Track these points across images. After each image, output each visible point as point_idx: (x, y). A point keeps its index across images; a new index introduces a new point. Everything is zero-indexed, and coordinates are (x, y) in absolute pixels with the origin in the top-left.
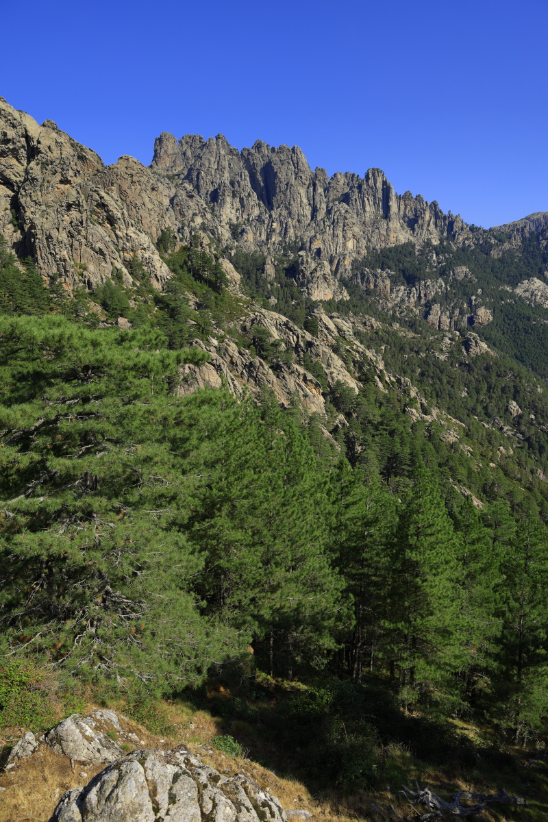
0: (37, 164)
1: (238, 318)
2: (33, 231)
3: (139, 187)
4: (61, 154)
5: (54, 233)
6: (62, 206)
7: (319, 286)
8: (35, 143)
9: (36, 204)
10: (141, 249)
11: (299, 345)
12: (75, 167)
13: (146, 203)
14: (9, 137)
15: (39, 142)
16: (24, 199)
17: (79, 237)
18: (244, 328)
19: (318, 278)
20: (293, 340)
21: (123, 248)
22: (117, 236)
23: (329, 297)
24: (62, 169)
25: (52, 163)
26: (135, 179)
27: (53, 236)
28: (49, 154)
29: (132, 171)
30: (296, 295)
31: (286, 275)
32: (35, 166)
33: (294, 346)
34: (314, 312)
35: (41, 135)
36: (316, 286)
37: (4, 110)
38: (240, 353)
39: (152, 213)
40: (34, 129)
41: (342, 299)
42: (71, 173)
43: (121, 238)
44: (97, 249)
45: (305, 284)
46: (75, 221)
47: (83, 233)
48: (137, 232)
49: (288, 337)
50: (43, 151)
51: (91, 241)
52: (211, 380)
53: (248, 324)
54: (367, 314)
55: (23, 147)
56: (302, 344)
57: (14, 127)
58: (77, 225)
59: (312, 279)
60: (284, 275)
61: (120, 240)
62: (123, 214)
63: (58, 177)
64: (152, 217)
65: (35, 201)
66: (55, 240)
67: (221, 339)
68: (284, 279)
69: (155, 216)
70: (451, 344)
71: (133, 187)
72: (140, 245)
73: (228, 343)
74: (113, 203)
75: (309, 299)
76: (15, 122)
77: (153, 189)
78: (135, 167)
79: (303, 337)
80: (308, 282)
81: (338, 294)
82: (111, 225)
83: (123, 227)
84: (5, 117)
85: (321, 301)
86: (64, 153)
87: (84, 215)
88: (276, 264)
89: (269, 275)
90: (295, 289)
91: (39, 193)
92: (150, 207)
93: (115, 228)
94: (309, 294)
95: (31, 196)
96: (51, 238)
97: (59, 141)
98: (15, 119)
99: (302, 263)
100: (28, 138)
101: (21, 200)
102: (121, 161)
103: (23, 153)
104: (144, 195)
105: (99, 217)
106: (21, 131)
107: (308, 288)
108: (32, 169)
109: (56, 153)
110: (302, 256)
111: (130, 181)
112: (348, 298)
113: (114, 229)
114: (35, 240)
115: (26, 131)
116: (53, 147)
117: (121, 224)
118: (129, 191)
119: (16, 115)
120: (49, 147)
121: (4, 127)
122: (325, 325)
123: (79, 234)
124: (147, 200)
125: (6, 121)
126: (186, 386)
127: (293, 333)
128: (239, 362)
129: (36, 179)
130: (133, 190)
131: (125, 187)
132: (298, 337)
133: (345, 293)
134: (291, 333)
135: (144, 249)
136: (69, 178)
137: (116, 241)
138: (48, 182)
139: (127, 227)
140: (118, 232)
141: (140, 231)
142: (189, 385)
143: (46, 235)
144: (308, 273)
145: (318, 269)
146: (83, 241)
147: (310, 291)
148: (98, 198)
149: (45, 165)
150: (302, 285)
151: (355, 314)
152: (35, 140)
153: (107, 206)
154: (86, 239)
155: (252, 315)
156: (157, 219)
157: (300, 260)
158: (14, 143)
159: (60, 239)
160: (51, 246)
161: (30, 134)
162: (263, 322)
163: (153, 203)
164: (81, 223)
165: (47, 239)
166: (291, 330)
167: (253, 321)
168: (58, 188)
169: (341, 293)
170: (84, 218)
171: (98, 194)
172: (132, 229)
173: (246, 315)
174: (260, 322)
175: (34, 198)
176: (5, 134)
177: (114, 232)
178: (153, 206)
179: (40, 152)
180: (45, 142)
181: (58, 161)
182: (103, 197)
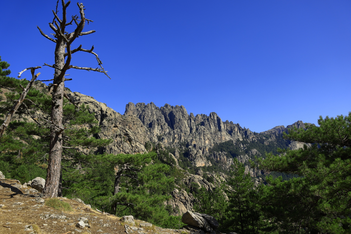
0: (106, 121)
1: (182, 179)
3: (136, 126)
4: (115, 116)
5: (113, 147)
6: (114, 136)
7: (199, 161)
8: (105, 113)
9: (105, 136)
11: (210, 190)
12: (119, 121)
13: (139, 132)
14: (95, 111)
16: (100, 134)
17: (120, 148)
18: (186, 183)
19: (198, 157)
20: (207, 188)
23: (204, 165)
24: (115, 122)
25: (112, 120)
26: (135, 123)
28: (111, 117)
29: (134, 120)
30: (189, 164)
31: (184, 156)
33: (208, 190)
35: (107, 110)
36: (197, 160)
37: (94, 102)
38: (189, 195)
39: (142, 135)
40: (104, 108)
41: (209, 165)
42: (118, 123)
43: (134, 147)
44: (127, 152)
45: (193, 159)
46: (119, 142)
47: (122, 146)
48: (140, 144)
49: (204, 186)
50: (108, 116)
51: (124, 149)
52: (183, 210)
54: (221, 172)
55: (100, 114)
57: (97, 107)
59: (196, 157)
60: (183, 156)
62: (134, 137)
63: (114, 125)
64: (142, 137)
67: (180, 190)
68: (183, 158)
70: (259, 183)
71: (134, 126)
72: (141, 149)
74: (131, 133)
75: (195, 166)
76: (98, 106)
77: (141, 126)
80: (194, 159)
81: (207, 163)
82: (130, 142)
83: (134, 142)
84: (94, 104)
85: (200, 167)
86: (116, 116)
88: (179, 152)
89: (177, 157)
90: (189, 162)
91: (106, 132)
92: (141, 133)
93: (131, 143)
94: (195, 164)
96: (112, 149)
97: (114, 112)
98: (98, 105)
99: (191, 151)
102: (129, 117)
103: (99, 117)
104: (138, 129)
105: (125, 139)
106: (100, 109)
107: (194, 161)
108: (104, 123)
109: (113, 116)
110: (190, 148)
111: (133, 124)
112: (211, 165)
115: (101, 109)
116: (112, 114)
117: (133, 142)
118: (132, 128)
119: (98, 103)
120: (111, 114)
121: (94, 108)
123: (120, 146)
124: (140, 131)
125: (95, 106)
127: (207, 184)
128: (189, 200)
129: (106, 127)
131: (131, 126)
132: (209, 186)
133: (210, 163)
134: (206, 184)
135: (143, 151)
136: (117, 125)
137: (132, 148)
138: (110, 127)
139: (136, 143)
140: (132, 145)
141: (141, 144)
143: (110, 148)
144: (193, 155)
145: (198, 153)
146: (122, 149)
148: (125, 132)
149: (109, 121)
150: (191, 160)
151: (216, 172)
153: (129, 134)
154: (123, 149)
157: (190, 150)
158: (97, 113)
159: (115, 149)
160: (112, 152)
161: (103, 110)
162: (195, 180)
163: (142, 132)
164: (121, 142)
165: (110, 150)
168: (113, 129)
170: (122, 140)
171: (125, 130)
172: (138, 143)
173: (185, 177)
174: (193, 180)
175: (104, 134)
176: (94, 110)
177: (131, 145)
178: (142, 133)
179: (107, 116)
180: (109, 113)
181: (114, 119)
182: (127, 131)
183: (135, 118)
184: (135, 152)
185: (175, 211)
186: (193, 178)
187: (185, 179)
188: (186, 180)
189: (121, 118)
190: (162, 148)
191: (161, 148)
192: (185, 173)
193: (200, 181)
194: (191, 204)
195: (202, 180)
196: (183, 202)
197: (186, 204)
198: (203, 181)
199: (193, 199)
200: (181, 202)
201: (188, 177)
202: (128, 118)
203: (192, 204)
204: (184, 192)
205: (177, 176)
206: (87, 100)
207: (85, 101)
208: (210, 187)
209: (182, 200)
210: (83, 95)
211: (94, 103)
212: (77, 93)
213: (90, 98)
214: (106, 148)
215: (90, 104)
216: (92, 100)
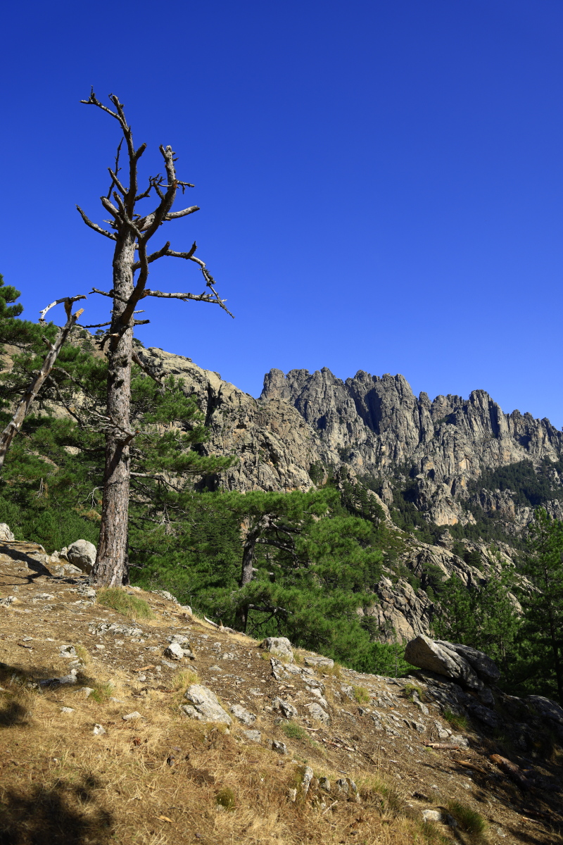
0: (220, 413)
1: (401, 554)
3: (289, 425)
4: (240, 402)
5: (236, 474)
6: (238, 448)
7: (443, 510)
8: (217, 394)
9: (218, 447)
10: (303, 485)
11: (473, 584)
12: (250, 413)
13: (296, 440)
14: (196, 390)
15: (220, 394)
16: (207, 444)
17: (252, 476)
18: (410, 565)
19: (440, 501)
20: (464, 578)
21: (285, 484)
22: (280, 473)
23: (454, 521)
24: (241, 416)
25: (232, 411)
26: (286, 417)
27: (236, 478)
28: (230, 403)
29: (282, 411)
30: (419, 519)
31: (405, 499)
32: (219, 415)
33: (466, 584)
34: (441, 539)
35: (222, 387)
36: (439, 510)
37: (193, 369)
38: (418, 595)
39: (302, 447)
40: (216, 383)
41: (469, 523)
42: (247, 418)
43: (284, 475)
44: (268, 488)
45: (428, 507)
46: (248, 461)
47: (255, 472)
48: (297, 468)
49: (458, 574)
50: (225, 401)
51: (262, 479)
53: (415, 561)
54: (499, 540)
55: (206, 398)
56: (475, 583)
57: (200, 382)
58: (251, 466)
59: (434, 502)
60: (402, 499)
61: (282, 477)
62: (284, 452)
63: (237, 423)
64: (302, 452)
65: (217, 445)
66: (237, 481)
67: (395, 580)
68: (403, 503)
69: (305, 451)
71: (284, 425)
72: (301, 481)
73: (404, 583)
74: (276, 442)
75: (433, 524)
76: (201, 378)
77: (301, 426)
79: (475, 574)
80: (430, 506)
81: (464, 518)
82: (274, 463)
83: (285, 464)
84: (193, 374)
85: (446, 526)
86: (242, 402)
87: (258, 456)
88: (392, 487)
89: (387, 499)
90: (416, 514)
91: (221, 438)
92: (299, 443)
93: (278, 465)
94: (432, 518)
95: (213, 441)
96: (234, 479)
97: (238, 391)
98: (201, 376)
99: (422, 487)
100: (210, 390)
101: (204, 445)
102: (272, 403)
103: (205, 403)
104: (294, 431)
105: (263, 456)
106: (205, 385)
107: (430, 512)
108: (216, 417)
109: (236, 402)
110: (421, 479)
111: (281, 420)
112: (475, 522)
113: (276, 467)
114: (218, 482)
115: (209, 385)
116: (233, 397)
117: (282, 462)
118: (280, 429)
119: (202, 372)
120: (230, 398)
121: (192, 382)
123: (251, 472)
124: (296, 436)
125: (194, 378)
126: (383, 637)
127: (463, 570)
129: (220, 426)
130: (284, 427)
131: (277, 425)
132: (469, 575)
133: (471, 518)
134: (460, 570)
135: (305, 484)
136: (245, 423)
137: (278, 478)
139: (288, 465)
140: (280, 469)
141: (299, 467)
142: (386, 636)
143: (229, 477)
144: (428, 497)
145: (440, 492)
146: (255, 480)
147: (433, 516)
148: (263, 438)
149: (226, 413)
150: (423, 509)
151: (486, 539)
152: (217, 392)
153: (271, 445)
154: (258, 478)
156: (306, 454)
157: (419, 484)
159: (241, 480)
160: (233, 487)
161: (212, 387)
162: (432, 559)
163: (301, 438)
164: (254, 463)
165: (229, 480)
166: (460, 567)
167: (419, 557)
168: (235, 433)
169: (466, 517)
170: (257, 459)
171: (263, 435)
172: (293, 465)
173: (409, 550)
174: (428, 558)
175: (216, 443)
176: (193, 389)
177: (277, 469)
178: (302, 442)
179: (222, 402)
180: (226, 393)
181: (237, 409)
182: (268, 438)
183: (286, 407)
184: (286, 486)
185: (383, 631)
186: (427, 552)
187: (407, 554)
188: (409, 557)
189: (254, 405)
190: (351, 477)
191: (349, 478)
192: (408, 540)
193: (447, 561)
194: (424, 616)
195: (452, 560)
196: (402, 611)
197: (412, 617)
198: (454, 560)
199: (428, 604)
200: (398, 611)
201: (415, 550)
202: (270, 407)
203: (426, 616)
204: (405, 586)
205: (388, 546)
206: (177, 365)
207: (174, 368)
208: (472, 577)
209: (401, 605)
210: (169, 354)
211: (192, 371)
212: (156, 351)
213: (183, 361)
214: (220, 477)
215: (185, 373)
216: (188, 365)
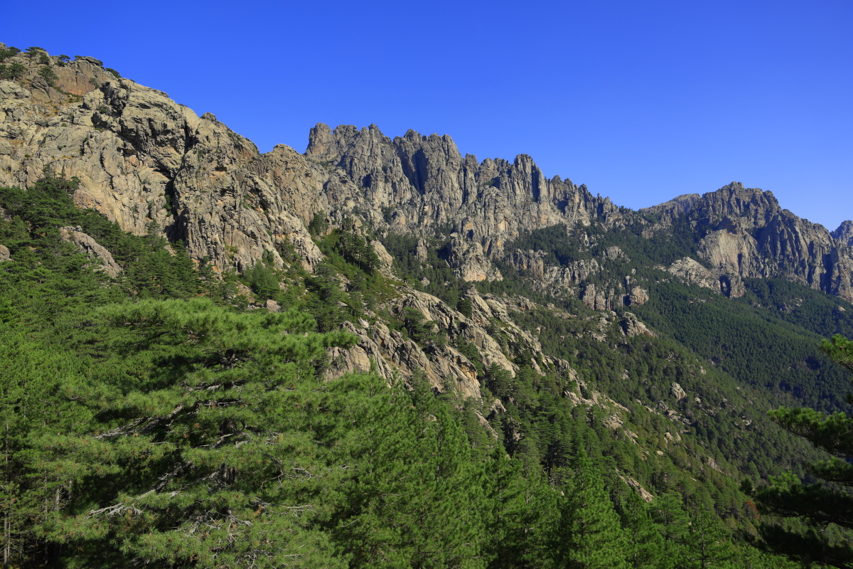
0: (195, 153)
1: (390, 300)
2: (186, 215)
3: (293, 173)
4: (218, 143)
5: (207, 217)
6: (216, 192)
7: (472, 268)
8: (194, 133)
9: (191, 189)
10: (294, 232)
11: (453, 327)
12: (231, 155)
13: (299, 188)
14: (169, 128)
15: (197, 133)
16: (179, 185)
17: (232, 221)
18: (396, 310)
19: (470, 259)
20: (446, 321)
21: (275, 231)
22: (270, 220)
23: (482, 278)
24: (219, 157)
25: (209, 151)
26: (290, 165)
27: (206, 220)
28: (207, 143)
29: (286, 159)
30: (449, 276)
31: (439, 257)
32: (193, 155)
33: (447, 327)
34: (467, 293)
35: (200, 126)
36: (468, 267)
37: (165, 104)
38: (391, 335)
39: (305, 197)
40: (193, 120)
41: (496, 279)
42: (227, 160)
43: (274, 221)
44: (249, 233)
45: (458, 265)
46: (228, 206)
47: (236, 217)
48: (290, 215)
49: (441, 318)
50: (201, 140)
51: (244, 224)
52: (361, 363)
53: (400, 306)
54: (522, 295)
55: (182, 137)
56: (455, 325)
57: (174, 119)
58: (230, 210)
59: (465, 260)
60: (436, 257)
61: (272, 224)
62: (276, 198)
63: (215, 164)
64: (305, 202)
65: (190, 187)
66: (207, 224)
67: (372, 321)
68: (437, 260)
69: (308, 200)
70: (608, 324)
71: (287, 174)
72: (293, 228)
73: (380, 325)
74: (267, 188)
75: (461, 280)
76: (176, 114)
77: (307, 175)
78: (290, 155)
79: (456, 318)
80: (461, 264)
81: (491, 275)
82: (264, 209)
83: (276, 211)
84: (167, 110)
85: (474, 282)
86: (221, 142)
87: (238, 200)
88: (428, 246)
89: (421, 257)
90: (448, 271)
91: (195, 180)
92: (303, 192)
93: (268, 212)
94: (461, 275)
95: (186, 183)
96: (205, 222)
97: (217, 131)
98: (176, 112)
99: (454, 245)
100: (187, 129)
101: (176, 186)
103: (181, 142)
104: (298, 180)
105: (252, 202)
106: (181, 122)
107: (460, 269)
108: (189, 157)
109: (213, 142)
110: (454, 238)
111: (284, 168)
112: (502, 279)
113: (266, 213)
114: (187, 224)
115: (186, 123)
116: (211, 137)
117: (273, 208)
118: (283, 177)
119: (177, 108)
120: (207, 138)
121: (165, 119)
122: (479, 306)
123: (232, 217)
124: (300, 185)
125: (167, 114)
126: (336, 370)
127: (446, 315)
128: (390, 345)
129: (193, 167)
130: (287, 176)
131: (279, 173)
132: (451, 319)
133: (499, 274)
134: (444, 315)
135: (297, 232)
136: (225, 166)
137: (268, 224)
138: (204, 169)
139: (280, 211)
140: (271, 216)
141: (292, 215)
142: (338, 369)
143: (199, 219)
144: (460, 255)
145: (471, 250)
146: (236, 225)
147: (463, 272)
148: (252, 183)
149: (202, 153)
150: (454, 266)
151: (509, 294)
152: (194, 131)
153: (261, 191)
154: (239, 223)
155: (403, 297)
156: (310, 203)
157: (452, 242)
158: (173, 134)
159: (213, 223)
160: (203, 229)
161: (189, 126)
162: (416, 304)
163: (306, 188)
164: (235, 207)
165: (199, 223)
166: (444, 311)
167: (405, 303)
168: (213, 175)
169: (494, 273)
170: (239, 203)
171: (253, 180)
172: (285, 213)
173: (398, 296)
175: (189, 185)
176: (165, 126)
177: (267, 216)
178: (306, 191)
179: (198, 142)
180: (204, 133)
181: (215, 150)
182: (257, 183)
186: (412, 297)
187: (395, 300)
188: (397, 303)
192: (401, 288)
193: (433, 306)
195: (437, 306)
199: (401, 344)
204: (380, 328)
206: (147, 99)
207: (143, 102)
208: (454, 321)
210: (142, 87)
211: (164, 106)
212: (126, 82)
213: (157, 95)
214: (189, 219)
215: (156, 108)
216: (161, 99)
